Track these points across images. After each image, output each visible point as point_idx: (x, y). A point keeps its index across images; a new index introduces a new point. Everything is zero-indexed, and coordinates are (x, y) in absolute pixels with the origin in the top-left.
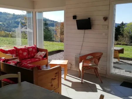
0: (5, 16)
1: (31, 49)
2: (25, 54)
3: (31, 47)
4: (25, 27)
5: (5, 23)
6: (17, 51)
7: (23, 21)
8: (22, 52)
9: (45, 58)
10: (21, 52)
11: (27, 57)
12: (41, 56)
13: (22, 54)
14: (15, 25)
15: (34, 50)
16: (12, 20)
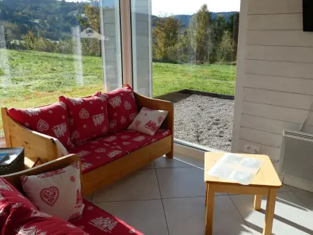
0: (45, 6)
1: (116, 102)
2: (99, 119)
3: (118, 94)
4: (89, 29)
5: (46, 21)
6: (71, 113)
7: (83, 15)
8: (87, 115)
9: (167, 132)
10: (84, 114)
11: (105, 129)
12: (150, 125)
13: (90, 121)
14: (67, 24)
15: (128, 106)
16: (61, 15)
